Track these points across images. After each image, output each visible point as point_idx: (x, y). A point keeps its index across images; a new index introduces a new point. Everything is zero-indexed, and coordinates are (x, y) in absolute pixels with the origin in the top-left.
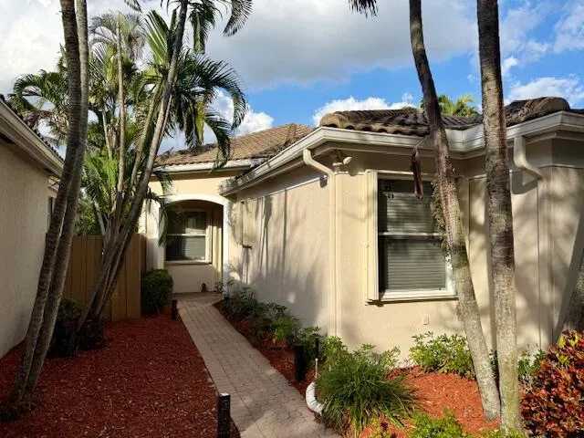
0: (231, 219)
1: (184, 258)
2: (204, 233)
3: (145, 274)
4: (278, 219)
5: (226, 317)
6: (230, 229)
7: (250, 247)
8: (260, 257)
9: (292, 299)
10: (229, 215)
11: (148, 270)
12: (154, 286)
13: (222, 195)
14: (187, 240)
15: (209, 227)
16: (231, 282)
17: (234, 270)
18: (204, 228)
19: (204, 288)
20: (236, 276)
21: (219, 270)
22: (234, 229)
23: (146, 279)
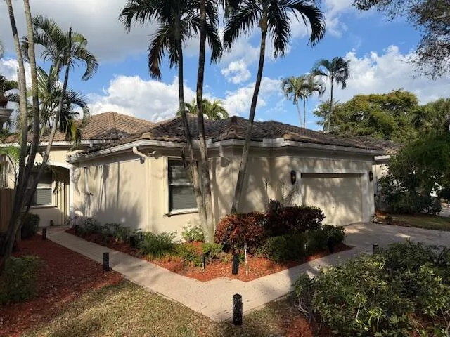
1: (36, 204)
2: (50, 186)
4: (112, 181)
7: (92, 194)
13: (69, 162)
15: (55, 182)
16: (77, 217)
17: (78, 209)
18: (50, 183)
19: (52, 223)
20: (79, 213)
21: (63, 211)
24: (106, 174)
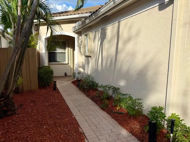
0: (79, 44)
1: (56, 61)
2: (65, 51)
3: (40, 68)
4: (110, 41)
5: (80, 89)
6: (78, 48)
7: (90, 57)
8: (97, 61)
9: (122, 83)
10: (78, 42)
11: (41, 66)
12: (44, 74)
13: (74, 32)
14: (58, 54)
15: (67, 49)
16: (79, 73)
17: (80, 67)
18: (65, 48)
19: (66, 74)
20: (81, 70)
21: (72, 67)
22: (80, 48)
23: (40, 71)
24: (103, 37)
